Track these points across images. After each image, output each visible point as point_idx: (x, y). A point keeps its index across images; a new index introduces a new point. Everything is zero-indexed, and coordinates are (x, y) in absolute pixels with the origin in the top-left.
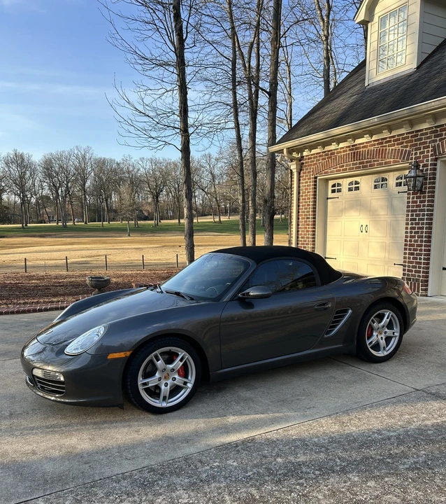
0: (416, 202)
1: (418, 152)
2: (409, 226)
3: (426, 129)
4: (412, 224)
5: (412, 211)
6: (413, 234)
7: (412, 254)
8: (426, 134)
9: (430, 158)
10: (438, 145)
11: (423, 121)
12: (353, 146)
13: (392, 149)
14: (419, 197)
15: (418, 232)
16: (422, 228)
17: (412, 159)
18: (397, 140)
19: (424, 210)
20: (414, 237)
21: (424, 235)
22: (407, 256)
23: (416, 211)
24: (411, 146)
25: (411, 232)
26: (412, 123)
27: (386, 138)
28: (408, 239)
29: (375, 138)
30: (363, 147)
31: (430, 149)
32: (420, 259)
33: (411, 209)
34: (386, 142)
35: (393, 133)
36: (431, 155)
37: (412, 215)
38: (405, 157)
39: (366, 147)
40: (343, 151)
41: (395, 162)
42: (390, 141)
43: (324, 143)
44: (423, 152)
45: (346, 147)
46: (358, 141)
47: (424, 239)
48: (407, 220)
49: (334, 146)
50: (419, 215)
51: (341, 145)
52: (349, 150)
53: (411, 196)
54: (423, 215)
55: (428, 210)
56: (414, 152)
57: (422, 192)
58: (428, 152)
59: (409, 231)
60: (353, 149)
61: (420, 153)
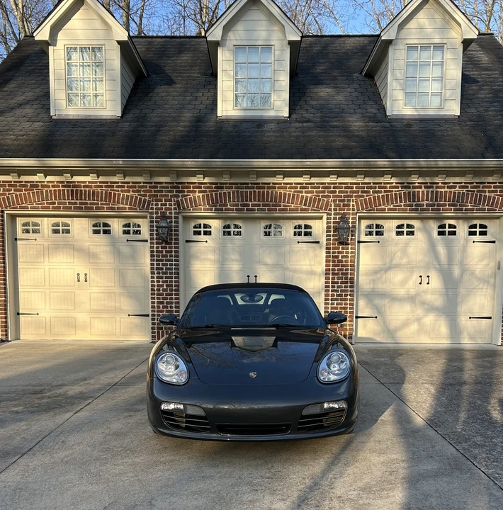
0: (162, 252)
1: (159, 203)
2: (155, 276)
3: (166, 183)
4: (158, 273)
5: (157, 260)
6: (161, 283)
7: (162, 303)
8: (167, 187)
9: (173, 211)
10: (182, 200)
11: (165, 173)
12: (67, 182)
13: (128, 196)
14: (165, 248)
15: (166, 282)
16: (171, 277)
17: (152, 209)
18: (133, 186)
20: (163, 286)
21: (174, 284)
22: (156, 305)
23: (162, 260)
24: (150, 196)
25: (158, 282)
26: (152, 174)
27: (118, 183)
28: (156, 288)
29: (101, 179)
30: (84, 186)
31: (173, 203)
32: (171, 307)
33: (155, 258)
34: (118, 187)
35: (127, 179)
36: (175, 209)
37: (158, 265)
38: (144, 206)
39: (91, 187)
40: (53, 186)
41: (133, 209)
42: (124, 187)
43: (21, 171)
44: (166, 205)
45: (58, 182)
46: (76, 179)
47: (174, 288)
48: (152, 269)
49: (38, 178)
50: (166, 265)
51: (49, 178)
52: (63, 186)
53: (155, 246)
54: (171, 265)
55: (175, 260)
56: (154, 203)
57: (167, 243)
58: (170, 205)
59: (155, 280)
60: (69, 186)
61: (162, 205)
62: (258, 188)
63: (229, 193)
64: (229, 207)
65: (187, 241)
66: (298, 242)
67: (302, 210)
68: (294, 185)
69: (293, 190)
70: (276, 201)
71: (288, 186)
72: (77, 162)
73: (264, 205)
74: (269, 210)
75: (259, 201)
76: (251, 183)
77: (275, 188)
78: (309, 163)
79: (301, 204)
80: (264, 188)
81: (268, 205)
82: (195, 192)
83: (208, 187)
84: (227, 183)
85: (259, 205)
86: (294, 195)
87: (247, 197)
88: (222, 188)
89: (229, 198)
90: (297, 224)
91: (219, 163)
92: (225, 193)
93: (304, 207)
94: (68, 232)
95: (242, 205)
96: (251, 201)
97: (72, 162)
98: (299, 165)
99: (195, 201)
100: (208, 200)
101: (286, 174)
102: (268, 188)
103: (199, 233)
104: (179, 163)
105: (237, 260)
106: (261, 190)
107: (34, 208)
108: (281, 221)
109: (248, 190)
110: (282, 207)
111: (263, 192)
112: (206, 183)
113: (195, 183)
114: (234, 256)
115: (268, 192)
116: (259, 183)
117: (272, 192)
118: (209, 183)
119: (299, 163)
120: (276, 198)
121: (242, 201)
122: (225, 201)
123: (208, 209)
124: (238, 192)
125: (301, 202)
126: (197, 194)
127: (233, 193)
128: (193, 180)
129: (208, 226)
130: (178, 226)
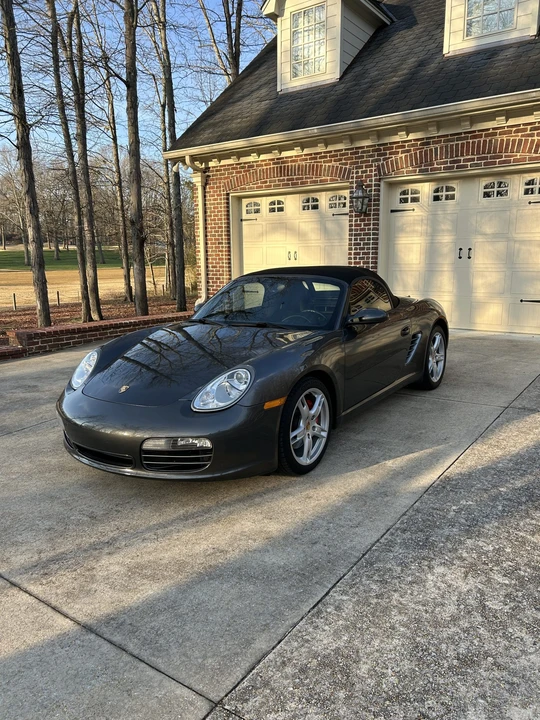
0: (360, 225)
1: (360, 171)
2: (353, 252)
3: (367, 147)
4: (356, 249)
5: (355, 235)
6: (358, 260)
8: (369, 151)
9: (373, 178)
10: (383, 164)
11: (365, 136)
12: (277, 159)
13: (329, 166)
14: (363, 220)
15: (363, 258)
16: (368, 253)
17: (352, 178)
18: (335, 155)
19: (369, 234)
20: (359, 263)
21: (370, 260)
23: (360, 235)
24: (351, 164)
25: (355, 259)
26: (352, 139)
27: (321, 153)
29: (306, 151)
30: (291, 161)
31: (374, 168)
33: (354, 232)
34: (320, 158)
35: (330, 148)
36: (375, 175)
37: (356, 239)
38: (345, 175)
39: (297, 161)
40: (266, 165)
41: (333, 180)
42: (326, 157)
43: (240, 153)
44: (366, 171)
45: (270, 160)
46: (285, 154)
47: (371, 265)
48: (350, 244)
49: (252, 158)
50: (363, 239)
51: (263, 157)
52: (274, 164)
53: (354, 219)
54: (369, 239)
55: (374, 234)
56: (355, 171)
57: (366, 214)
58: (371, 171)
59: (352, 256)
60: (278, 163)
61: (362, 172)
62: (472, 138)
63: (436, 149)
64: (435, 166)
65: (392, 211)
66: (530, 203)
67: (531, 159)
68: (522, 127)
69: (520, 134)
70: (495, 152)
71: (514, 129)
72: (277, 137)
73: (478, 159)
74: (485, 164)
75: (473, 154)
76: (465, 133)
77: (495, 134)
78: (534, 94)
79: (529, 151)
80: (481, 136)
81: (486, 158)
82: (398, 153)
83: (413, 145)
84: (434, 137)
85: (473, 160)
86: (520, 141)
87: (457, 151)
88: (428, 143)
89: (436, 155)
90: (529, 179)
91: (417, 114)
92: (431, 150)
93: (534, 155)
94: (280, 209)
95: (451, 162)
96: (462, 155)
97: (274, 138)
98: (521, 98)
99: (397, 163)
100: (411, 160)
101: (509, 115)
102: (486, 136)
103: (406, 201)
104: (373, 122)
105: (448, 231)
106: (476, 140)
107: (251, 188)
108: (508, 177)
109: (460, 142)
110: (504, 159)
111: (479, 142)
112: (410, 141)
113: (398, 142)
114: (446, 226)
115: (485, 141)
116: (475, 132)
117: (491, 141)
118: (415, 140)
119: (520, 97)
120: (495, 148)
121: (452, 157)
122: (431, 160)
123: (411, 172)
124: (447, 147)
125: (531, 149)
126: (400, 155)
127: (441, 148)
128: (396, 139)
129: (416, 192)
130: (379, 195)
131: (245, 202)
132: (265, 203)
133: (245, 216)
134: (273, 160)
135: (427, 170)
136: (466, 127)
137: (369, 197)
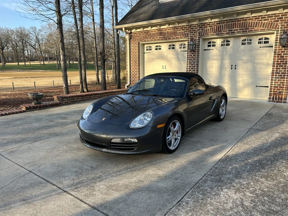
0: (192, 55)
1: (192, 34)
2: (188, 66)
3: (195, 24)
4: (190, 65)
5: (190, 59)
6: (190, 69)
8: (195, 26)
9: (197, 37)
10: (201, 31)
11: (194, 20)
13: (180, 32)
14: (193, 53)
15: (193, 68)
16: (195, 67)
17: (189, 37)
18: (182, 28)
19: (195, 59)
21: (195, 69)
23: (191, 59)
24: (188, 31)
26: (189, 21)
27: (176, 27)
29: (171, 26)
30: (164, 30)
31: (197, 33)
34: (176, 29)
35: (180, 25)
37: (190, 61)
38: (186, 35)
39: (167, 30)
40: (154, 31)
41: (181, 37)
42: (178, 28)
43: (144, 27)
45: (156, 29)
46: (162, 27)
47: (196, 71)
48: (187, 63)
49: (149, 29)
50: (193, 61)
51: (153, 28)
52: (158, 31)
53: (189, 53)
55: (197, 59)
56: (190, 34)
57: (194, 51)
58: (196, 34)
59: (188, 68)
60: (159, 31)
61: (193, 34)
62: (237, 21)
63: (223, 26)
64: (222, 32)
65: (205, 50)
66: (260, 47)
67: (261, 30)
68: (257, 17)
69: (257, 20)
70: (246, 27)
71: (254, 18)
72: (159, 21)
73: (240, 30)
74: (242, 32)
75: (237, 28)
76: (234, 19)
77: (247, 20)
78: (263, 4)
80: (241, 21)
81: (243, 29)
82: (207, 27)
83: (213, 24)
84: (222, 21)
85: (238, 30)
86: (257, 22)
87: (231, 26)
88: (220, 23)
89: (223, 28)
90: (260, 38)
91: (215, 12)
92: (221, 26)
93: (262, 28)
94: (160, 49)
95: (229, 31)
96: (233, 28)
97: (158, 21)
98: (257, 6)
99: (207, 31)
100: (213, 30)
101: (252, 12)
102: (243, 20)
103: (210, 46)
104: (198, 15)
107: (148, 40)
108: (252, 37)
109: (232, 23)
110: (250, 30)
111: (240, 23)
112: (212, 22)
113: (207, 23)
114: (227, 57)
115: (242, 23)
116: (238, 19)
117: (245, 22)
118: (214, 22)
120: (247, 25)
121: (229, 29)
122: (221, 30)
123: (212, 34)
124: (227, 25)
125: (261, 26)
126: (208, 28)
127: (225, 25)
128: (207, 21)
129: (214, 42)
130: (199, 44)
131: (146, 46)
132: (154, 46)
133: (146, 51)
134: (157, 29)
135: (219, 34)
136: (235, 17)
137: (195, 44)
